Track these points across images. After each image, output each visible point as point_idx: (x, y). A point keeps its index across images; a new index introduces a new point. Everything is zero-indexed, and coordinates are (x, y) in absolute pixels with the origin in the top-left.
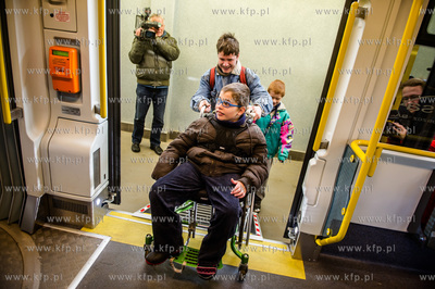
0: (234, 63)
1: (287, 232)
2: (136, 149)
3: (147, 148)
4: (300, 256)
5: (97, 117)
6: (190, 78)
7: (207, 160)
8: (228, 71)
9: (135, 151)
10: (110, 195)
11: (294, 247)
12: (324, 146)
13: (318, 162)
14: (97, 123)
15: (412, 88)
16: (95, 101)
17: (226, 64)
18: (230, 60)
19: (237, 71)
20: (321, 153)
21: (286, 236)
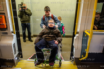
0: (49, 13)
1: (71, 58)
2: (25, 41)
3: (28, 40)
4: (75, 64)
5: (13, 34)
6: (37, 20)
7: (47, 37)
8: (48, 16)
9: (25, 42)
10: (19, 56)
11: (73, 62)
12: (78, 33)
13: (77, 38)
14: (13, 36)
15: (97, 15)
16: (11, 30)
17: (47, 14)
18: (48, 13)
19: (50, 15)
20: (77, 35)
21: (71, 59)
